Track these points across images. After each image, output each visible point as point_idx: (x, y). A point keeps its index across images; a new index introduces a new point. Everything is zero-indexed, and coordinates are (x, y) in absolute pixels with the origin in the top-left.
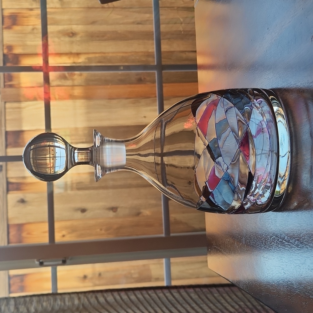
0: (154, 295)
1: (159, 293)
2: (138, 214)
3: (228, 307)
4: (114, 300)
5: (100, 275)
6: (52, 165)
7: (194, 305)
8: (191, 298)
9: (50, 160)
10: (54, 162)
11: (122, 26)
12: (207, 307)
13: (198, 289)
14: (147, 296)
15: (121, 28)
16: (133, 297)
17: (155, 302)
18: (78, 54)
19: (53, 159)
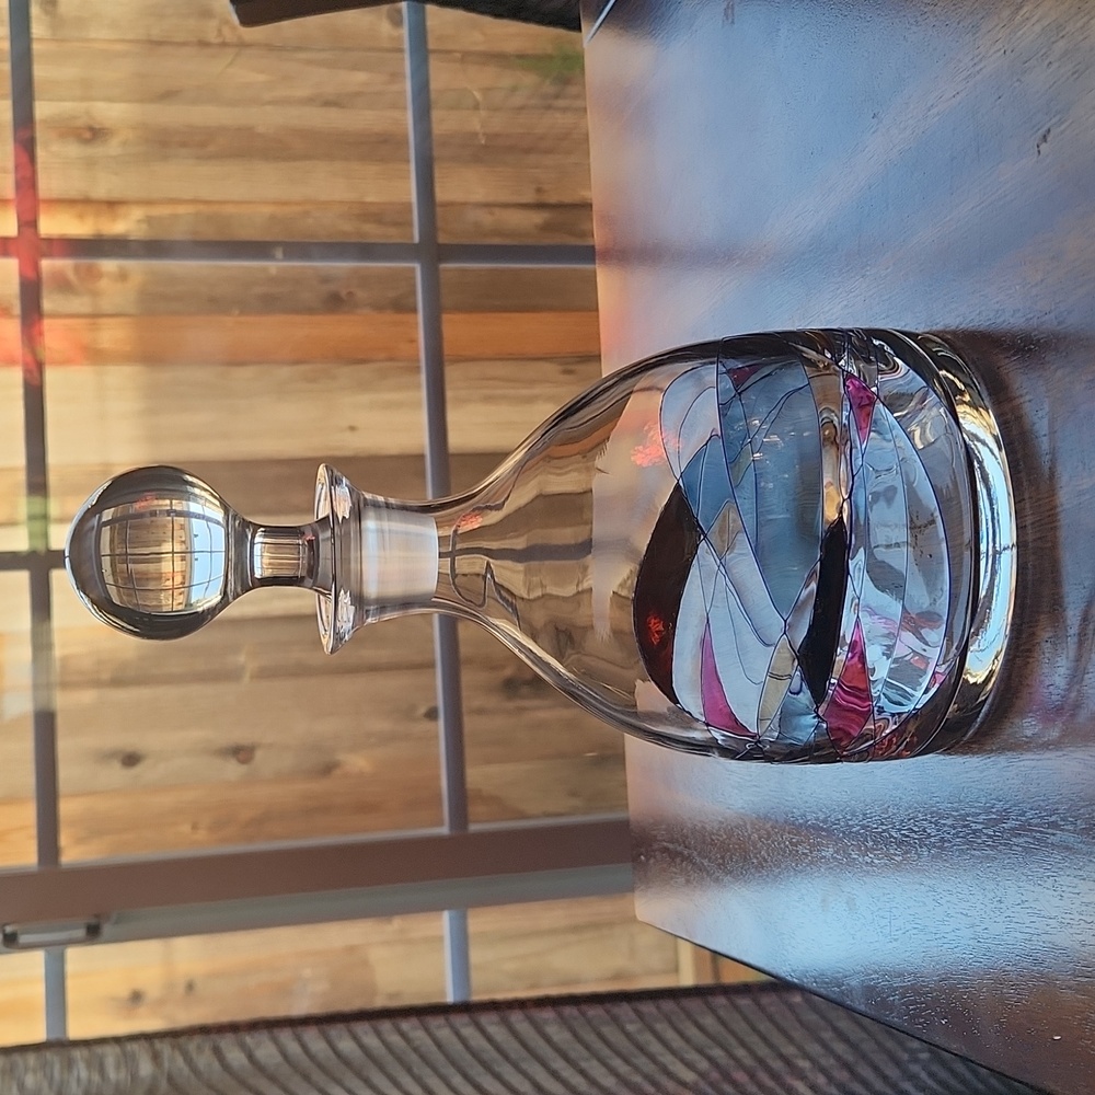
0: (419, 1035)
1: (439, 1027)
2: (328, 769)
3: (671, 1068)
4: (279, 1059)
5: (190, 987)
7: (559, 1064)
8: (548, 1040)
11: (269, 108)
12: (603, 1070)
13: (569, 1011)
14: (395, 1039)
15: (267, 119)
16: (346, 1045)
17: (423, 1058)
18: (112, 205)
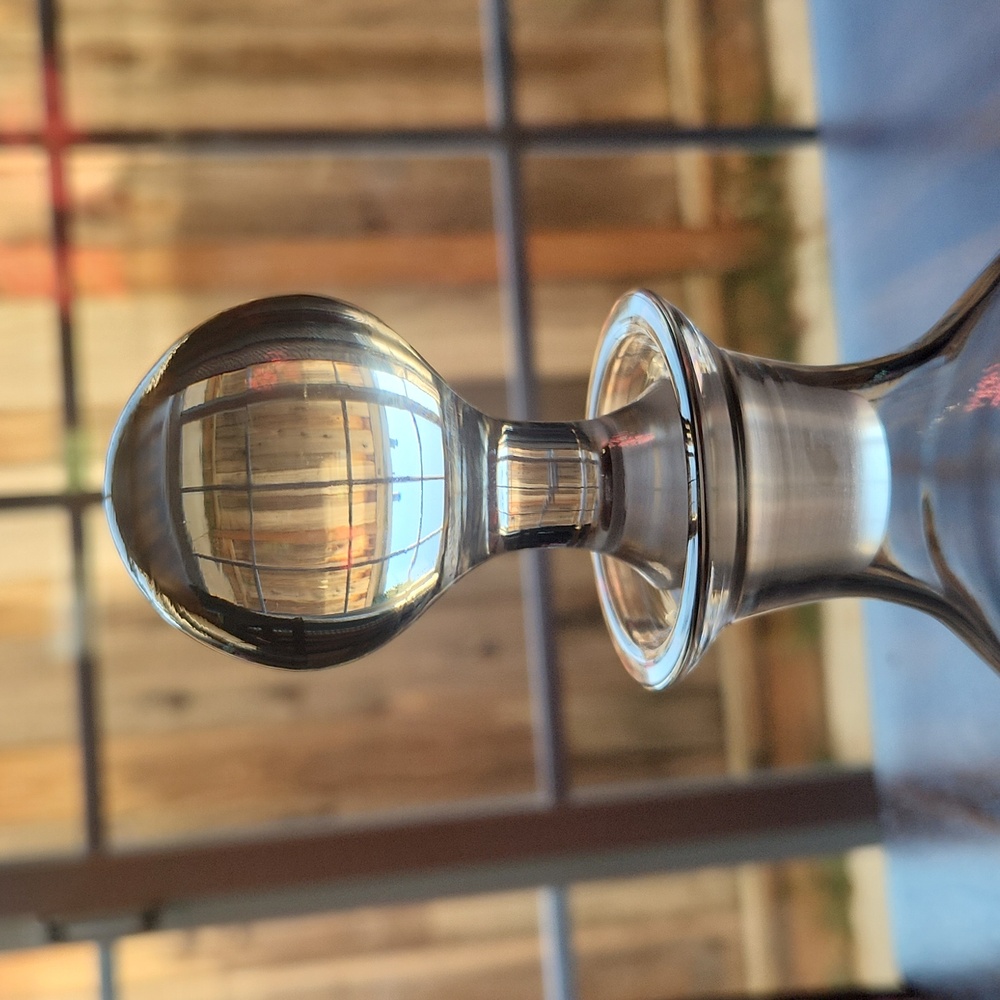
6: (360, 543)
9: (350, 505)
10: (380, 523)
19: (370, 497)
